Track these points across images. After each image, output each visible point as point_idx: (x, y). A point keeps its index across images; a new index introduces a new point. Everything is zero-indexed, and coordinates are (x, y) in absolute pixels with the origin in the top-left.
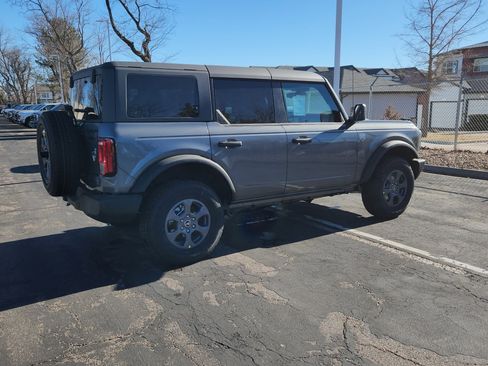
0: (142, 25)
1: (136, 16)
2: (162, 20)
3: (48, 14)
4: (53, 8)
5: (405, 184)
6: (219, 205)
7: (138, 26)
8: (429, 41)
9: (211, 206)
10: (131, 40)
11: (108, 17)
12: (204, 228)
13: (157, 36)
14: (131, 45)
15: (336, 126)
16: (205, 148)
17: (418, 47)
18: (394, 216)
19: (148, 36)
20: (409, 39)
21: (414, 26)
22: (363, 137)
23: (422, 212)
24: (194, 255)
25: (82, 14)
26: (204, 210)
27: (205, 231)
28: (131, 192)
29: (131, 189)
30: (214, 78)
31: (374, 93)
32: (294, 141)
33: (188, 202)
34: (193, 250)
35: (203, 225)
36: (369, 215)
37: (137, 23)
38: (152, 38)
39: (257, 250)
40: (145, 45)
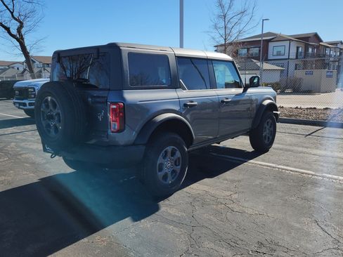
1: (10, 7)
2: (33, 11)
7: (13, 16)
8: (224, 36)
10: (7, 26)
14: (8, 29)
17: (218, 40)
19: (21, 23)
20: (213, 35)
21: (216, 27)
22: (254, 98)
24: (173, 188)
26: (178, 154)
27: (178, 169)
28: (135, 144)
29: (135, 141)
32: (223, 102)
33: (169, 149)
34: (172, 184)
35: (177, 166)
37: (12, 13)
38: (24, 25)
39: (206, 180)
40: (19, 30)
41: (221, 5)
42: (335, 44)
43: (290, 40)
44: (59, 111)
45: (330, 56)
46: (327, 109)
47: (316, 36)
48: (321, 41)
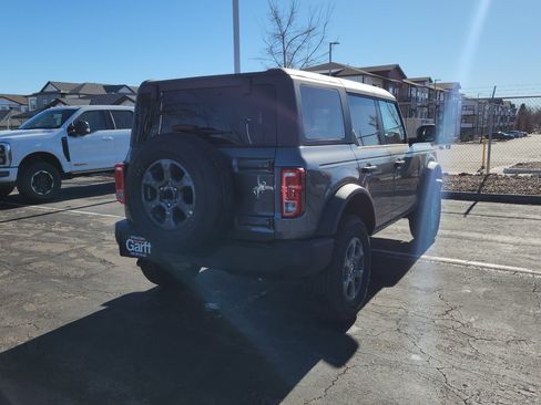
23: (447, 232)
32: (396, 165)
33: (354, 242)
39: (385, 290)
41: (277, 19)
42: (422, 81)
43: (363, 74)
44: (191, 184)
45: (417, 99)
46: (463, 174)
47: (397, 68)
48: (405, 77)
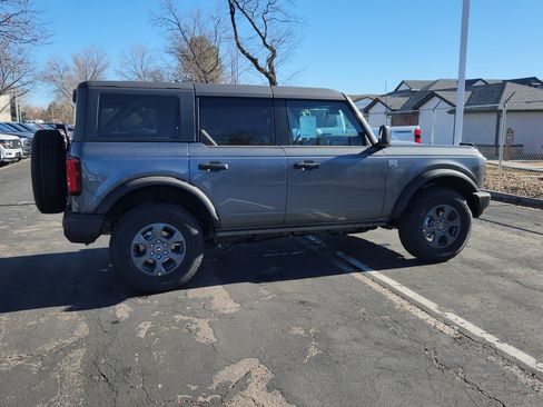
0: (268, 41)
1: (262, 31)
2: (289, 33)
3: (186, 34)
4: (191, 26)
5: (457, 223)
6: (195, 232)
7: (264, 42)
9: (186, 233)
10: (255, 57)
11: (233, 33)
12: (179, 256)
13: (283, 51)
14: (255, 61)
15: (358, 150)
16: (183, 171)
18: (445, 260)
19: (274, 52)
22: (394, 163)
24: (164, 283)
25: (219, 31)
26: (178, 236)
27: (179, 259)
28: (95, 213)
29: (96, 209)
30: (200, 97)
31: (509, 111)
32: (297, 166)
33: (159, 227)
34: (164, 277)
35: (177, 253)
36: (411, 257)
37: (263, 39)
38: (277, 54)
40: (270, 61)
